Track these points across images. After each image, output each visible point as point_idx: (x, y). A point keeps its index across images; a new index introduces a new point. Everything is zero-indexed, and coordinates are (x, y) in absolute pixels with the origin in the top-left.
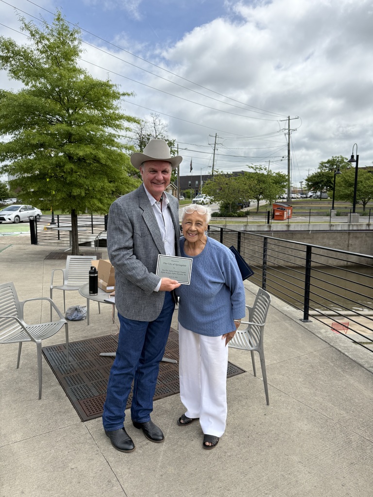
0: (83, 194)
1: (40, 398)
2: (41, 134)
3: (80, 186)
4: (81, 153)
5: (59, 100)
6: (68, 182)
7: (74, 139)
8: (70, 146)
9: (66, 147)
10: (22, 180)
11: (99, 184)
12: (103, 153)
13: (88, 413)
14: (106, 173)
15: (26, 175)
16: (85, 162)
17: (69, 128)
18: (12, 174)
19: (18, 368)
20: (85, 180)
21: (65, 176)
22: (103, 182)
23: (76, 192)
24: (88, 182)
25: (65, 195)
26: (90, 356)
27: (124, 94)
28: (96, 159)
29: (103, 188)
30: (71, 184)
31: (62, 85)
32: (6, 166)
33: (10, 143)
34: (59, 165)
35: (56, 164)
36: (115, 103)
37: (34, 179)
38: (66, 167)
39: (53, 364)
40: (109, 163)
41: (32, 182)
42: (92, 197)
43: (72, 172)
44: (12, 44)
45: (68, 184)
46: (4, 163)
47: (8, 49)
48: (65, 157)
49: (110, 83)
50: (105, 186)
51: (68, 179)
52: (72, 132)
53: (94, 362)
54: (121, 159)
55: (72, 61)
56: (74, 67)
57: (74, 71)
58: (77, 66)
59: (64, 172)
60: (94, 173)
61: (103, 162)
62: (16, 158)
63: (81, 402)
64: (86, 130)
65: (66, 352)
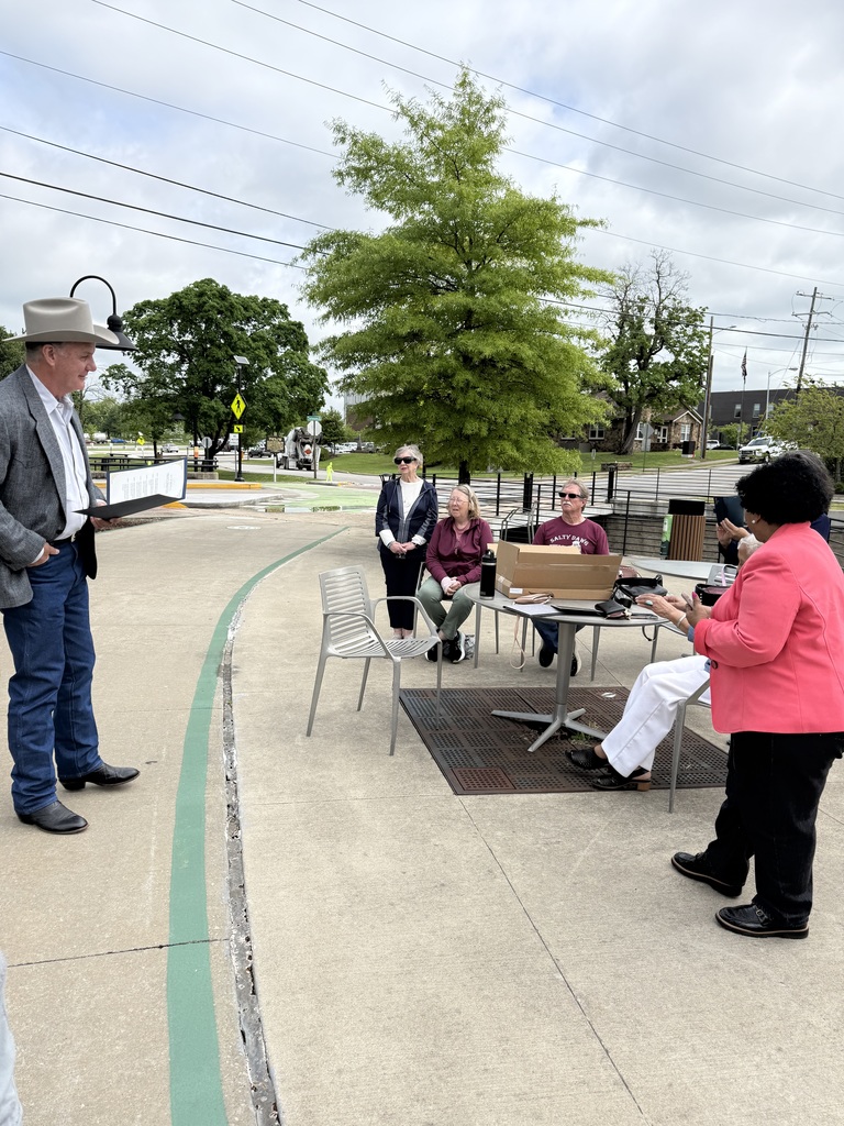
0: (484, 432)
1: (392, 754)
2: (416, 314)
3: (480, 416)
4: (488, 352)
5: (455, 243)
6: (458, 407)
7: (478, 320)
8: (467, 336)
9: (461, 339)
10: (377, 404)
11: (517, 412)
12: (531, 348)
13: (466, 787)
14: (534, 387)
15: (383, 393)
16: (494, 366)
17: (469, 300)
18: (359, 392)
19: (359, 710)
20: (490, 403)
21: (453, 396)
22: (526, 407)
23: (471, 427)
24: (495, 407)
25: (450, 434)
26: (474, 713)
27: (584, 223)
28: (516, 361)
29: (524, 419)
30: (464, 412)
31: (463, 213)
32: (350, 376)
33: (361, 333)
34: (445, 376)
35: (440, 373)
36: (564, 241)
37: (396, 401)
38: (458, 377)
39: (413, 714)
40: (541, 368)
41: (393, 406)
42: (501, 437)
43: (468, 386)
44: (377, 144)
45: (459, 412)
46: (349, 371)
47: (368, 154)
48: (457, 359)
49: (558, 203)
50: (529, 416)
51: (459, 401)
52: (474, 307)
53: (481, 721)
54: (567, 358)
55: (485, 162)
56: (488, 173)
57: (487, 182)
58: (494, 173)
59: (453, 388)
60: (510, 388)
61: (529, 365)
62: (369, 362)
63: (456, 771)
64: (500, 303)
65: (436, 701)
